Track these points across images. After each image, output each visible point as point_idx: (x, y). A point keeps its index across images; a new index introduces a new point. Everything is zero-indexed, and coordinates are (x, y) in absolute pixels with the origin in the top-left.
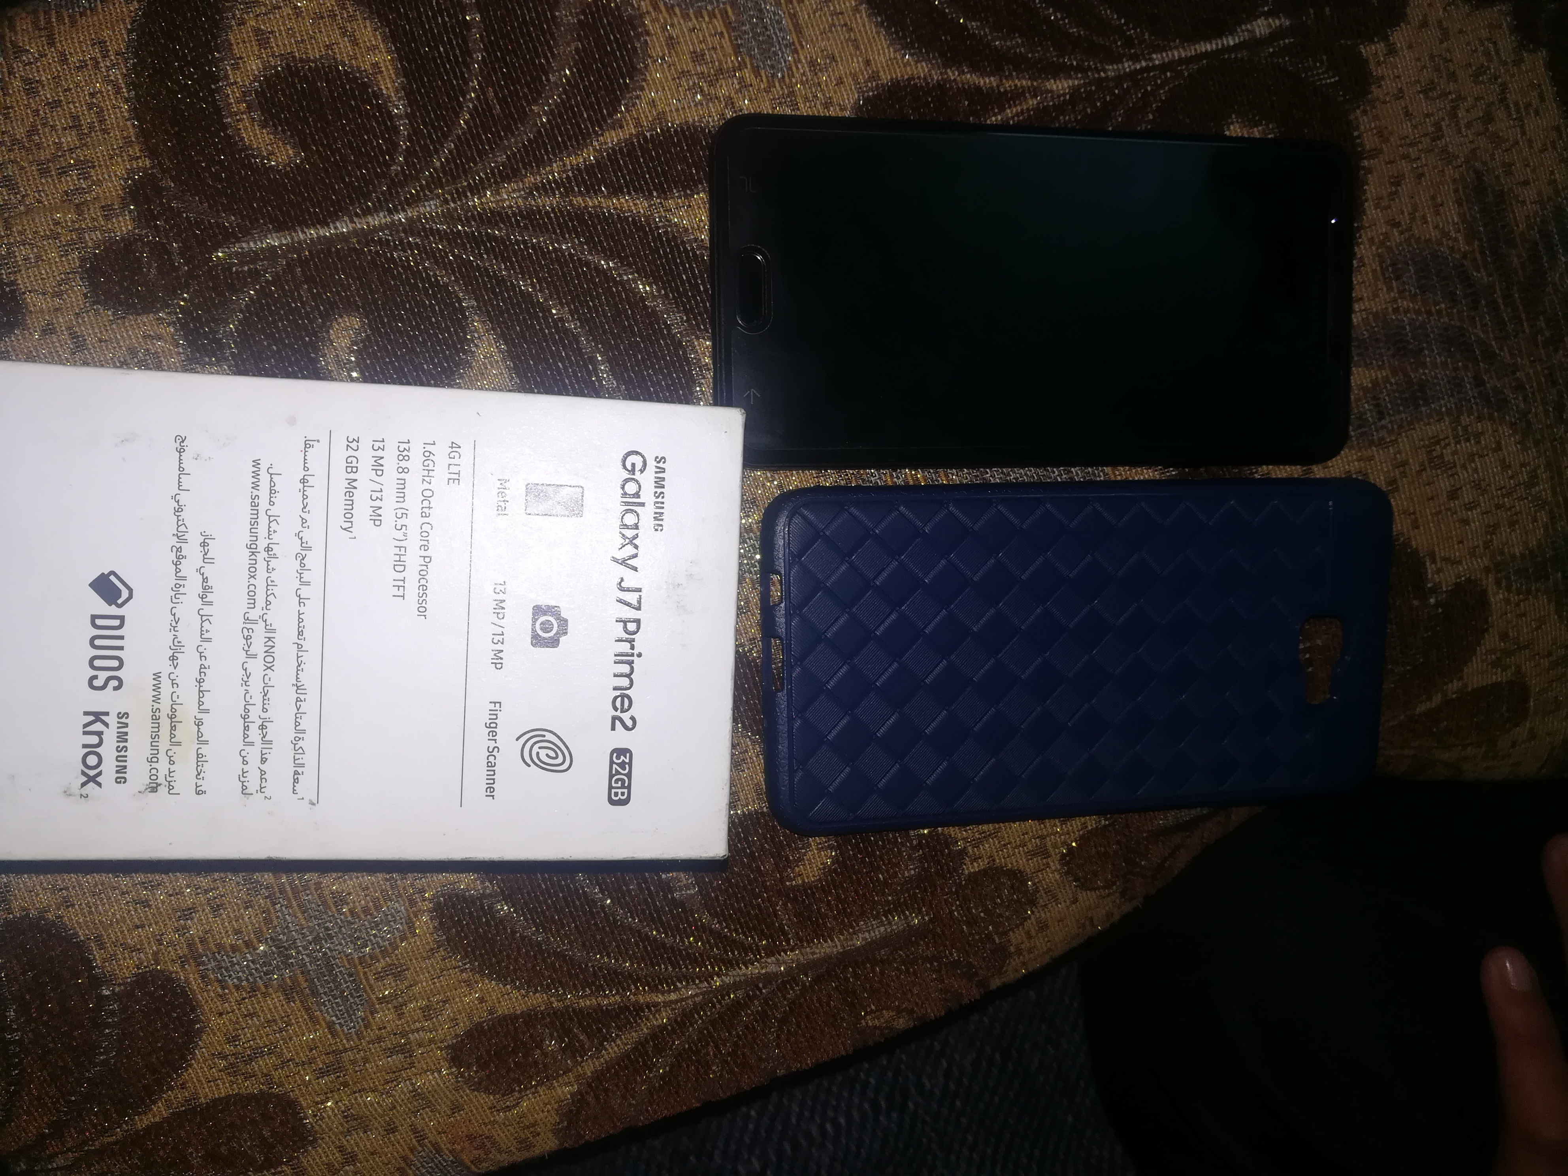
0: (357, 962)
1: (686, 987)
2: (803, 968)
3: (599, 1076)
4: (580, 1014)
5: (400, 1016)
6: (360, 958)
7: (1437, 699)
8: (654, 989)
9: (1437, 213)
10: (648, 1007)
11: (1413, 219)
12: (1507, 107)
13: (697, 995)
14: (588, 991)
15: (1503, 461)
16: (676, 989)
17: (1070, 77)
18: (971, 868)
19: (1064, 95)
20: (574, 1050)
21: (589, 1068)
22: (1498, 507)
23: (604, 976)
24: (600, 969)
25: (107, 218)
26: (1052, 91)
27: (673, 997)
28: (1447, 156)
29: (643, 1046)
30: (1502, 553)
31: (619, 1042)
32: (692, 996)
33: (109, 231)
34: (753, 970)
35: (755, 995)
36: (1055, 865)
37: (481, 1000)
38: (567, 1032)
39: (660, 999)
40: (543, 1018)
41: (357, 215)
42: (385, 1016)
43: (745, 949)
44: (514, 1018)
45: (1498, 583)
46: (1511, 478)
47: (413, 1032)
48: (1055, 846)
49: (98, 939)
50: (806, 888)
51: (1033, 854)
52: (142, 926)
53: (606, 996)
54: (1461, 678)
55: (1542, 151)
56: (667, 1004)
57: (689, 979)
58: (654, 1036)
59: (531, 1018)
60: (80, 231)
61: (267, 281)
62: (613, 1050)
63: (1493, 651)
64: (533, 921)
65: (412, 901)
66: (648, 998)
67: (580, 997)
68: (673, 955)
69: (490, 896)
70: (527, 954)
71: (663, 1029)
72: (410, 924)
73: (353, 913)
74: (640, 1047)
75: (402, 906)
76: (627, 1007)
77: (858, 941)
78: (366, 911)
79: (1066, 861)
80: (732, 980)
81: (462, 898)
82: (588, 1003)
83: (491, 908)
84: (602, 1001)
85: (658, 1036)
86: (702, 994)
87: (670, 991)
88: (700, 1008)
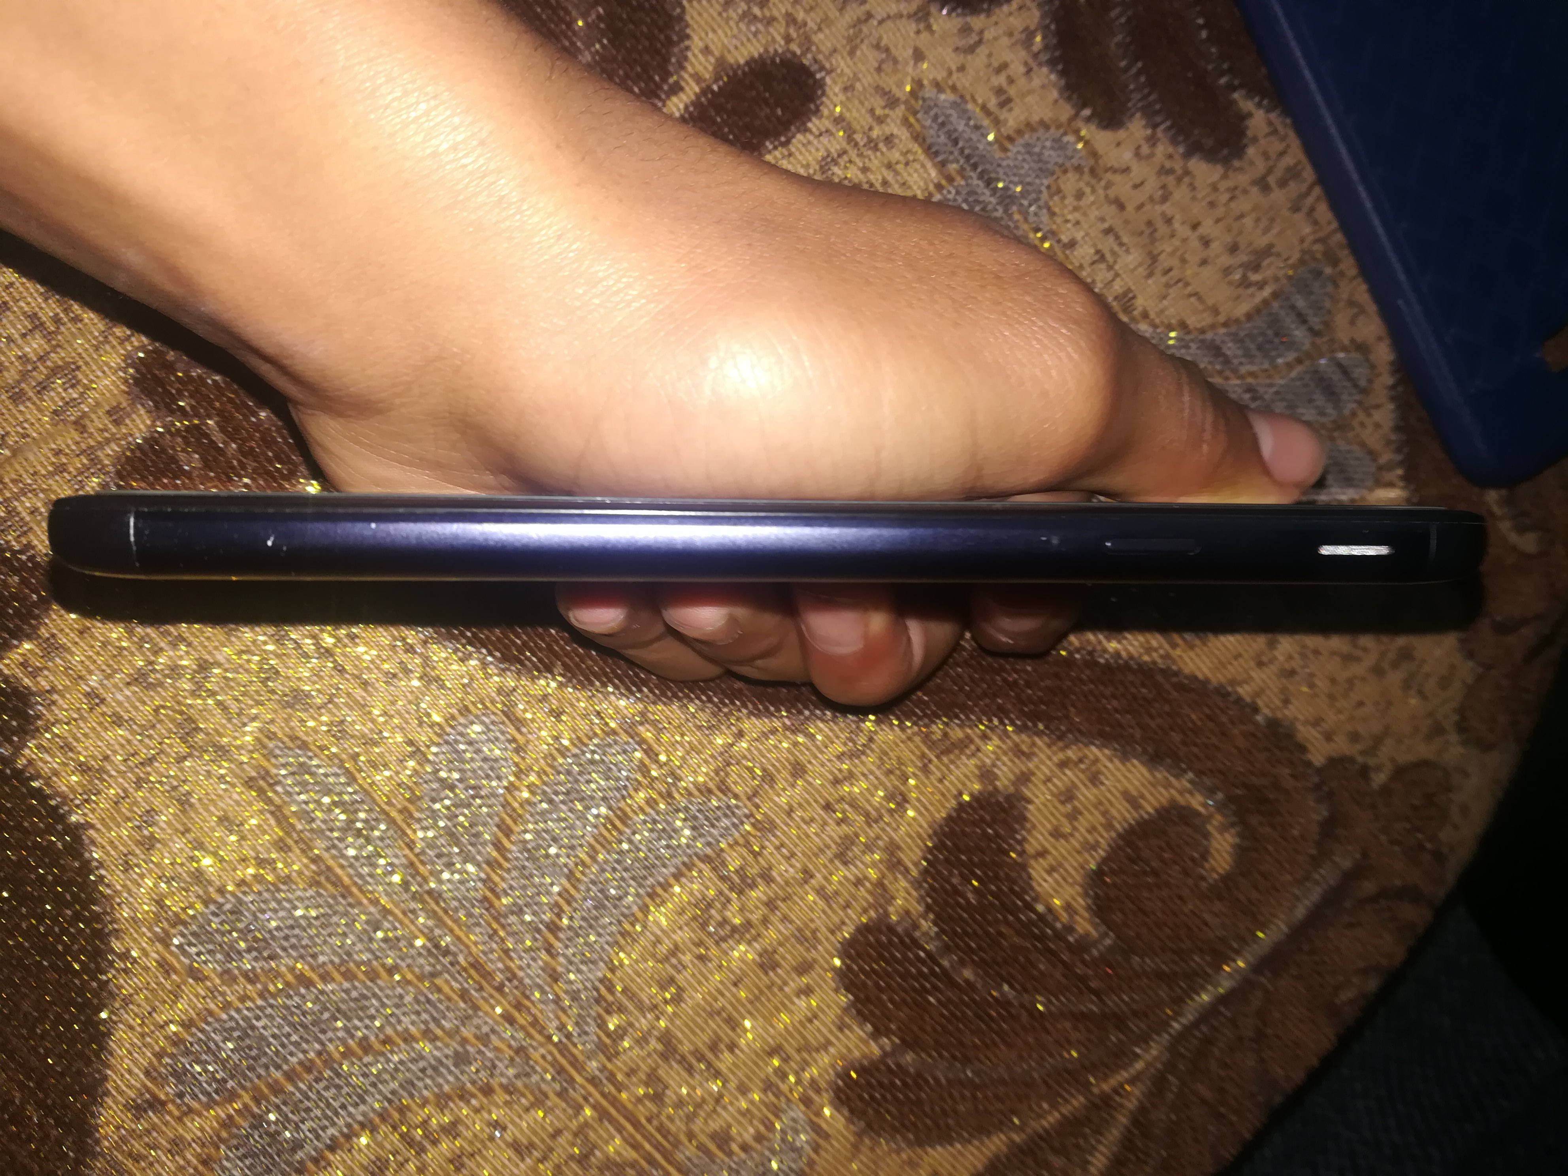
1: (1145, 1050)
2: (1258, 968)
4: (1049, 1137)
8: (1116, 1068)
10: (1118, 1093)
13: (1162, 1053)
14: (1045, 1105)
16: (1137, 1056)
18: (1379, 779)
23: (1056, 1081)
24: (1048, 1074)
25: (117, 423)
27: (1137, 1066)
29: (1130, 1140)
31: (1101, 1147)
32: (1156, 1058)
33: (125, 437)
34: (1207, 996)
35: (1220, 1024)
36: (1453, 738)
39: (1125, 1075)
40: (1010, 1162)
43: (1190, 976)
48: (1446, 718)
50: (1226, 879)
51: (1429, 737)
53: (1067, 1102)
56: (1132, 1081)
57: (1144, 1039)
58: (1135, 1121)
59: (996, 1169)
60: (88, 452)
62: (1099, 1161)
64: (954, 1057)
65: (806, 1101)
66: (1113, 1082)
67: (1040, 1116)
68: (1119, 1021)
69: (893, 1053)
70: (963, 1097)
71: (1142, 1110)
72: (816, 1129)
73: (745, 1148)
74: (1127, 1143)
75: (798, 1112)
76: (1095, 1105)
77: (1300, 912)
78: (759, 1138)
79: (1462, 727)
80: (1191, 1017)
81: (862, 1070)
82: (1051, 1119)
83: (898, 1065)
84: (1066, 1110)
85: (1140, 1119)
86: (1166, 1048)
87: (1131, 1063)
88: (1171, 1067)
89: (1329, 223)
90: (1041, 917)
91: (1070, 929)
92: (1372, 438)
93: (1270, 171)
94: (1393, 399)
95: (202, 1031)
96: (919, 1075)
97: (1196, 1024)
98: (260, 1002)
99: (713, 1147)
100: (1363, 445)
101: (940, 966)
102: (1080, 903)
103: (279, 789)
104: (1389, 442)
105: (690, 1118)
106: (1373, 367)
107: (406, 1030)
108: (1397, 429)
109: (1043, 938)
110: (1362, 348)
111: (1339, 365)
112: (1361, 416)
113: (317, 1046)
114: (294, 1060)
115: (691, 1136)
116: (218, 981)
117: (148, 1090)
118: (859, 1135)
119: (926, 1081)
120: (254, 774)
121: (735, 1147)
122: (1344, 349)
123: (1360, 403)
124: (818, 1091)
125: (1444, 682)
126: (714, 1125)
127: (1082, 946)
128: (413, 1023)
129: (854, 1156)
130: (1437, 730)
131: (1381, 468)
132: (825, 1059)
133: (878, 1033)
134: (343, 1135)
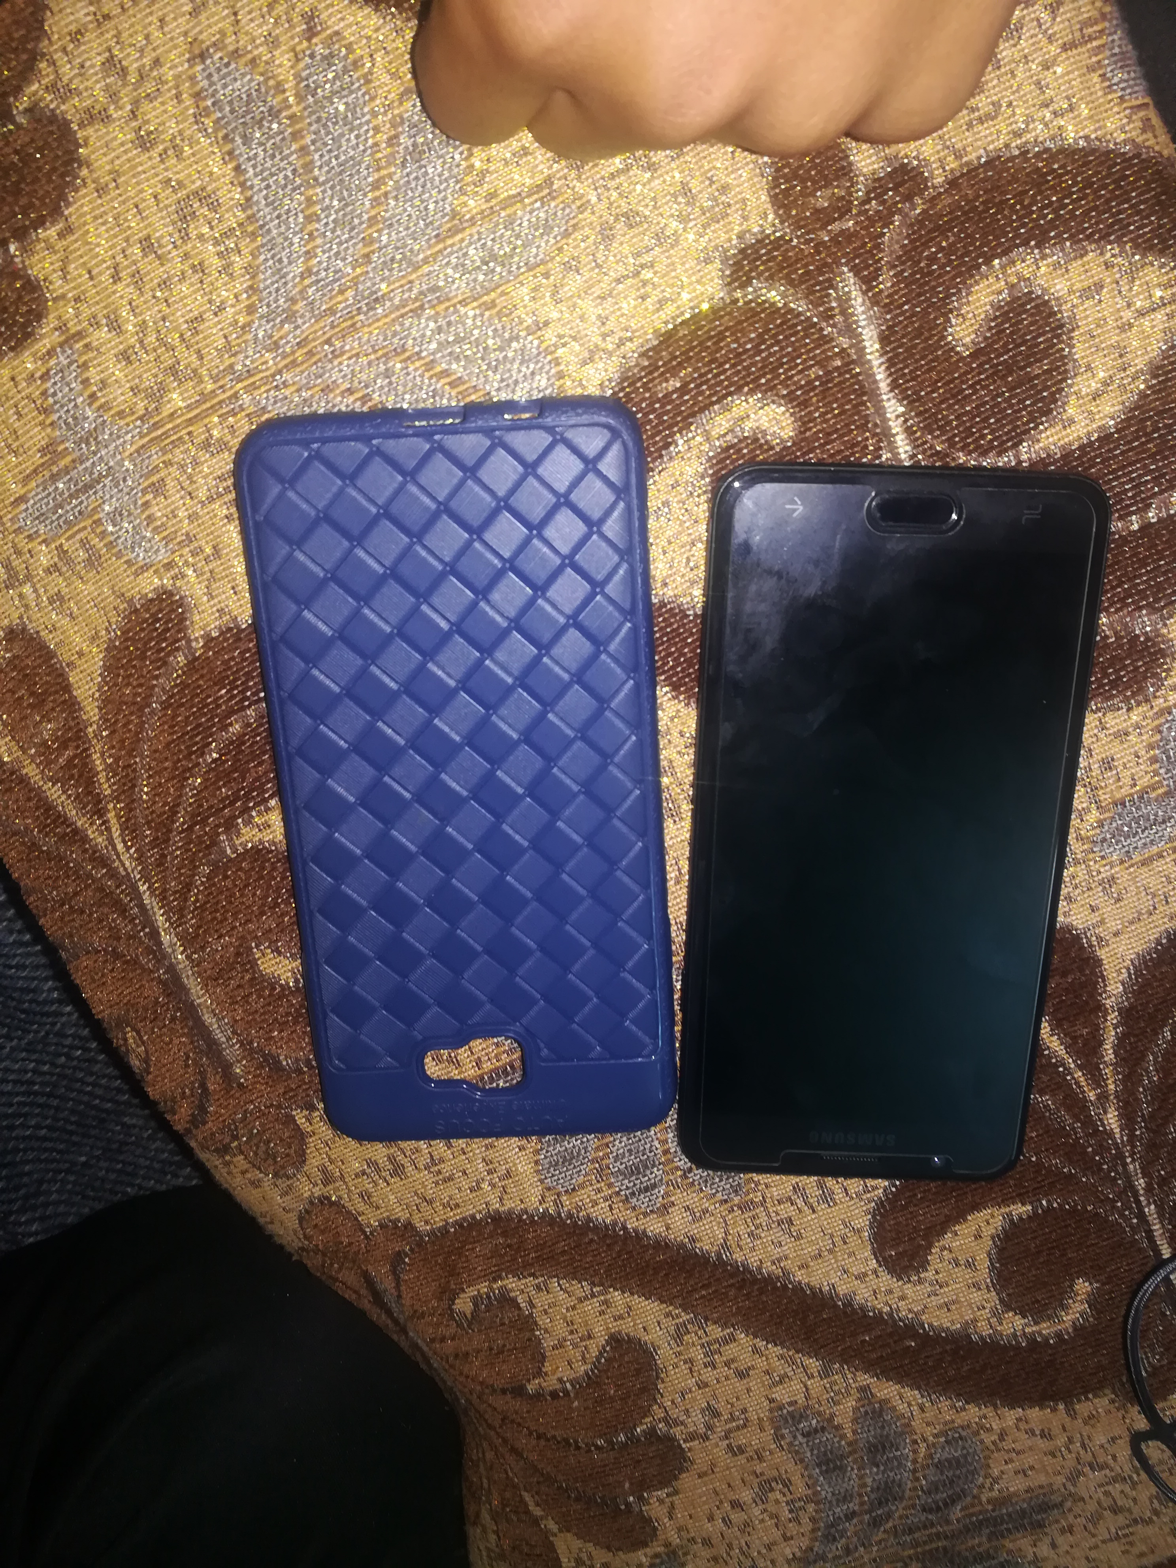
0: (96, 517)
1: (131, 857)
2: (171, 969)
3: (23, 781)
4: (84, 756)
5: (48, 571)
6: (100, 520)
7: (538, 1511)
8: (124, 828)
9: (1017, 1473)
10: (104, 823)
11: (1008, 1451)
12: (1128, 1526)
13: (125, 869)
14: (111, 760)
16: (128, 848)
17: (1122, 1130)
19: (1103, 1125)
20: (46, 754)
21: (31, 771)
23: (127, 775)
24: (134, 771)
26: (1105, 1112)
27: (120, 847)
28: (1074, 1477)
29: (63, 823)
30: (685, 1554)
31: (64, 797)
32: (123, 865)
34: (161, 920)
35: (136, 925)
36: (317, 1191)
37: (81, 654)
38: (64, 746)
39: (116, 834)
40: (74, 719)
41: (906, 421)
42: (44, 557)
43: (181, 911)
44: (67, 688)
45: (657, 1556)
47: (33, 586)
48: (336, 1190)
50: (254, 963)
51: (324, 1170)
53: (108, 780)
54: (561, 1531)
55: (1087, 1558)
56: (111, 841)
57: (140, 859)
58: (76, 831)
59: (72, 706)
61: (822, 329)
62: (54, 793)
63: (590, 1557)
64: (171, 697)
65: (169, 566)
66: (113, 821)
67: (102, 754)
68: (161, 841)
69: (189, 647)
70: (136, 695)
71: (85, 839)
72: (145, 568)
73: (146, 504)
74: (62, 820)
75: (162, 556)
76: (100, 802)
77: (208, 1019)
78: (150, 519)
79: (324, 1200)
80: (147, 902)
81: (182, 619)
82: (98, 762)
83: (177, 649)
84: (102, 776)
85: (77, 836)
86: (128, 874)
87: (124, 842)
88: (113, 874)
89: (777, 1214)
90: (265, 801)
91: (248, 822)
92: (585, 1195)
94: (615, 1223)
95: (359, 88)
96: (165, 663)
97: (142, 906)
98: (370, 141)
99: (154, 479)
100: (582, 1186)
101: (249, 706)
102: (268, 836)
103: (538, 205)
104: (579, 1209)
105: (182, 467)
106: (645, 1214)
107: (316, 256)
108: (589, 1219)
109: (248, 797)
110: (664, 1210)
111: (654, 1186)
112: (607, 1192)
113: (321, 179)
114: (317, 157)
115: (168, 464)
116: (396, 112)
117: (323, 30)
118: (130, 601)
119: (159, 668)
121: (149, 497)
122: (667, 1194)
123: (618, 1193)
124: (174, 578)
125: (366, 1196)
126: (170, 484)
127: (231, 829)
128: (320, 263)
129: (114, 592)
130: (328, 1179)
131: (559, 1195)
132: (199, 590)
133: (209, 640)
134: (246, 181)
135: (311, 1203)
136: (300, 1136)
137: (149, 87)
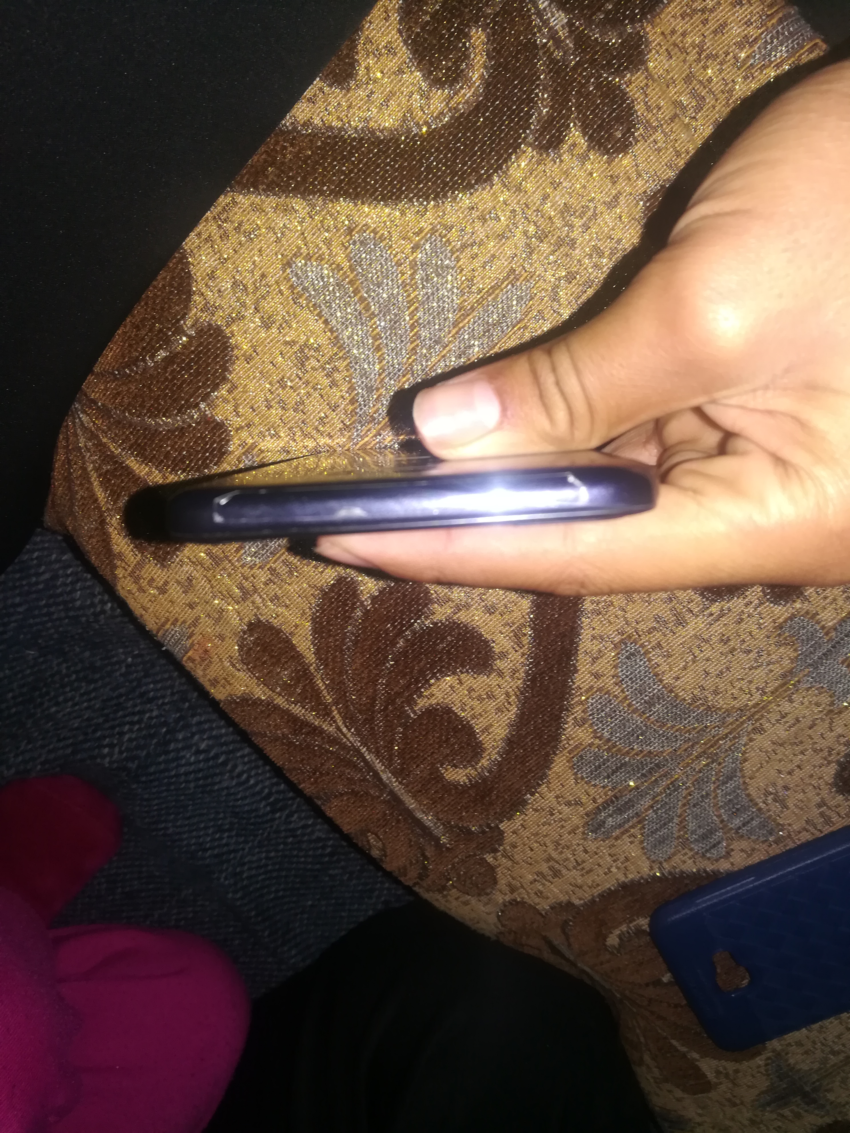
1: (352, 734)
2: (392, 793)
3: (277, 707)
4: (312, 683)
5: (266, 584)
7: (684, 1049)
8: (344, 718)
10: (331, 719)
13: (351, 742)
14: (328, 682)
15: (842, 1034)
16: (349, 730)
18: (489, 858)
20: (287, 689)
21: (280, 701)
22: (814, 1042)
23: (341, 687)
24: (344, 684)
27: (344, 730)
29: (306, 725)
30: (787, 1054)
31: (303, 711)
32: (348, 739)
34: (379, 766)
35: (364, 772)
36: (507, 898)
37: (296, 626)
38: (298, 681)
39: (340, 723)
40: (300, 664)
42: (263, 576)
43: (390, 758)
44: (293, 647)
45: (768, 1058)
46: (833, 1042)
47: (259, 595)
48: (519, 894)
49: (234, 387)
50: (441, 777)
51: (509, 885)
52: (254, 410)
53: (329, 693)
54: (702, 1057)
56: (338, 728)
57: (358, 733)
58: (315, 728)
59: (297, 657)
62: (297, 710)
63: (725, 1069)
64: (358, 636)
66: (337, 716)
67: (322, 680)
68: (370, 721)
69: (362, 606)
70: (336, 640)
71: (322, 732)
74: (305, 724)
76: (327, 707)
77: (419, 815)
79: (514, 903)
80: (368, 757)
81: (355, 591)
82: (320, 685)
83: (356, 608)
84: (325, 692)
85: (316, 731)
86: (353, 745)
87: (346, 726)
88: (343, 747)
89: (799, 840)
90: (427, 681)
91: (420, 696)
92: (676, 860)
93: (829, 808)
94: (698, 871)
96: (350, 619)
97: (364, 760)
98: (400, 281)
100: (674, 854)
101: (406, 630)
102: (433, 701)
103: (510, 287)
104: (674, 868)
106: (717, 860)
107: (384, 359)
108: (682, 872)
109: (417, 681)
110: (728, 854)
111: (719, 843)
112: (690, 854)
113: (376, 312)
114: (370, 300)
116: (411, 258)
117: (357, 226)
118: (322, 590)
119: (346, 622)
120: (517, 272)
122: (728, 845)
123: (697, 853)
125: (539, 894)
127: (411, 702)
128: (388, 362)
129: (310, 586)
130: (513, 889)
131: (661, 863)
133: (374, 599)
134: (332, 328)
135: (505, 906)
136: (492, 869)
137: (263, 290)
